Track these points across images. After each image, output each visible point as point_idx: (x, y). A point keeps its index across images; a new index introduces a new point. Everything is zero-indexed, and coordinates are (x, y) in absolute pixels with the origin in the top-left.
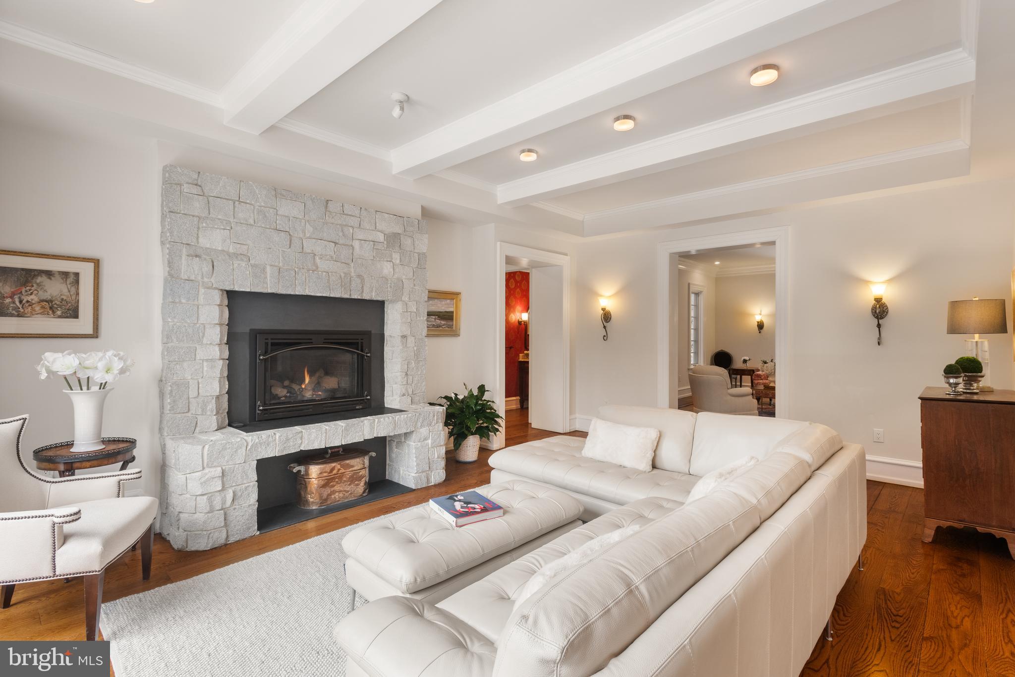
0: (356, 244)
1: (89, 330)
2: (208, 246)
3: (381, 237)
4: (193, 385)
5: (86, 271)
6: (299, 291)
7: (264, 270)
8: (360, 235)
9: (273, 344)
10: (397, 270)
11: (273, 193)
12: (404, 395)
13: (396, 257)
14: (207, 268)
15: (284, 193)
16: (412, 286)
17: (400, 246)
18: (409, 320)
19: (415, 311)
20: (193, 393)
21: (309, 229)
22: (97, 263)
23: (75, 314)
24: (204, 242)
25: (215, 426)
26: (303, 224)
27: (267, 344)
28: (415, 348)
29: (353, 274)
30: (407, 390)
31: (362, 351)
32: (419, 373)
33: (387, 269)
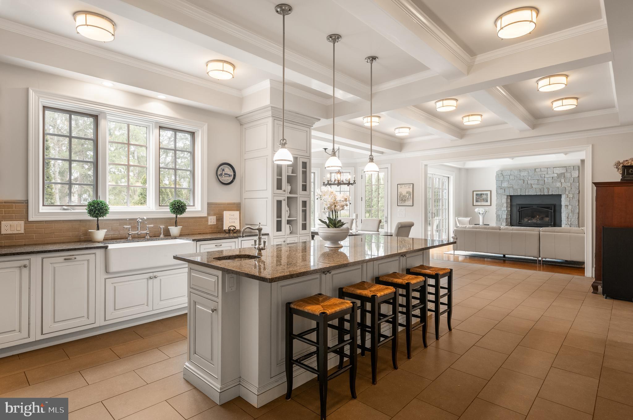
0: (546, 179)
1: (490, 205)
2: (504, 186)
3: (556, 175)
4: (501, 215)
5: (489, 193)
6: (527, 194)
7: (517, 190)
8: (547, 176)
9: (521, 207)
10: (563, 184)
11: (519, 171)
12: (566, 224)
13: (563, 181)
14: (503, 191)
15: (522, 170)
16: (570, 189)
17: (564, 176)
18: (569, 200)
19: (572, 197)
20: (501, 217)
21: (530, 178)
22: (491, 191)
23: (487, 201)
24: (503, 185)
25: (505, 225)
26: (528, 177)
27: (520, 207)
28: (572, 209)
29: (545, 188)
30: (568, 223)
31: (551, 210)
32: (574, 218)
33: (558, 184)
